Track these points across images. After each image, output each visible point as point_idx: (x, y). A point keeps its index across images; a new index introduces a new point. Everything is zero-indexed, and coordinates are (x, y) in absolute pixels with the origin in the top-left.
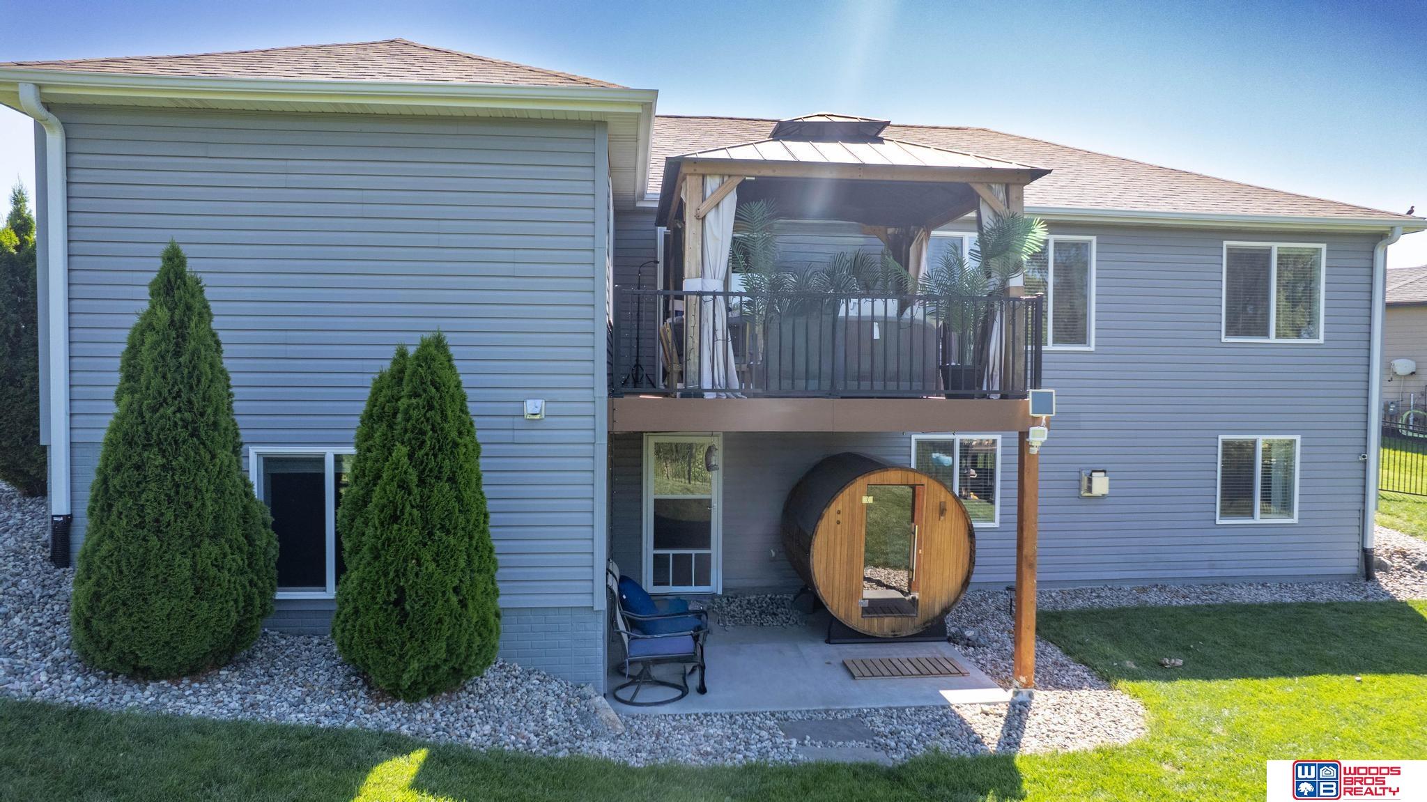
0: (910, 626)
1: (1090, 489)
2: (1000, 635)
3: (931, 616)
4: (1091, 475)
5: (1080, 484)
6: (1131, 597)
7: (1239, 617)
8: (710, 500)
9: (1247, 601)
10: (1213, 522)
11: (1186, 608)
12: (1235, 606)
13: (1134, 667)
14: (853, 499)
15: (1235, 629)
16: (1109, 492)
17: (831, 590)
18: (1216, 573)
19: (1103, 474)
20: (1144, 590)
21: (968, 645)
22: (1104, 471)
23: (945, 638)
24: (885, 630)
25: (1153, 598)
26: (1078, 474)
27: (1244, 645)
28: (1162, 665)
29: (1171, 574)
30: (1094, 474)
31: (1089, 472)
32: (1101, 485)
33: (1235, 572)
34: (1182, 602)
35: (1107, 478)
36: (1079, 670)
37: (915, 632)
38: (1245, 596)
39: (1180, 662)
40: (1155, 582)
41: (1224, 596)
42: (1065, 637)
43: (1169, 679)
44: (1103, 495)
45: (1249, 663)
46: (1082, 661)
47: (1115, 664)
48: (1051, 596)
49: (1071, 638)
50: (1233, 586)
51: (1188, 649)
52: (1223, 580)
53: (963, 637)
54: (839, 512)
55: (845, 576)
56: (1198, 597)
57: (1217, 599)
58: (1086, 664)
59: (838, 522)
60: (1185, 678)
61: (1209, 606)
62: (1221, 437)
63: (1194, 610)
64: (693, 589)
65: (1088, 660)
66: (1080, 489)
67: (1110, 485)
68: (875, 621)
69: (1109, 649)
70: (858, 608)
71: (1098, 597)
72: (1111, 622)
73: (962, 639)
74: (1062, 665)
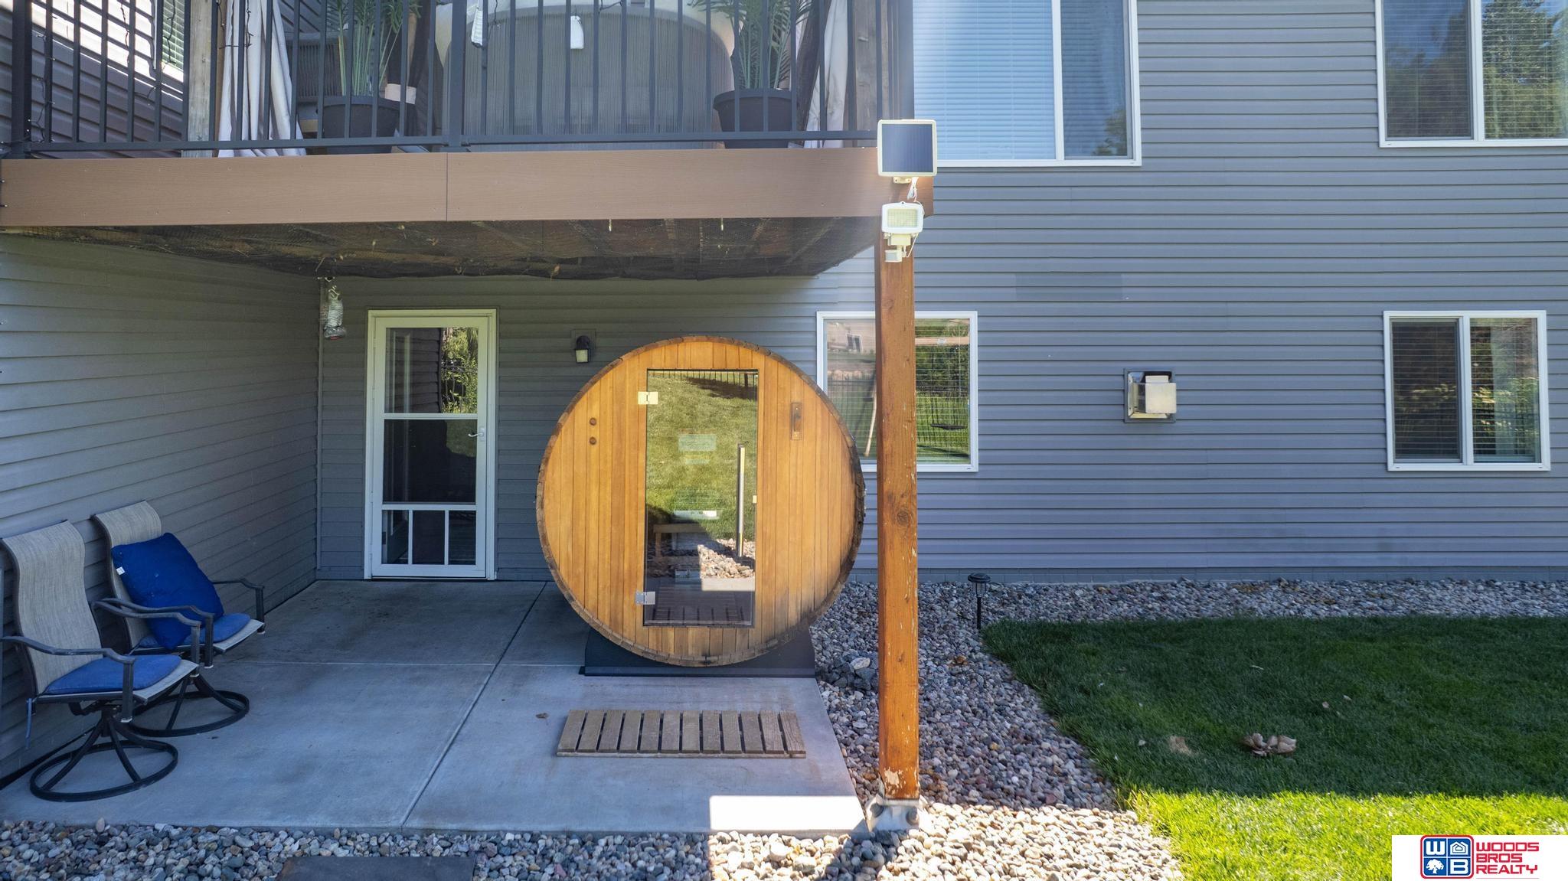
0: (738, 644)
1: (1142, 406)
2: (934, 667)
3: (781, 628)
4: (1144, 381)
5: (1125, 399)
6: (1225, 600)
7: (1436, 643)
8: (475, 421)
9: (1455, 612)
10: (1381, 467)
11: (1329, 623)
12: (1429, 621)
13: (1185, 750)
14: (619, 397)
15: (1426, 670)
16: (1178, 411)
17: (581, 569)
18: (1394, 560)
19: (1167, 377)
20: (1253, 589)
21: (854, 688)
22: (1169, 374)
23: (812, 672)
24: (690, 652)
25: (1268, 604)
26: (1120, 379)
27: (1444, 706)
28: (1249, 749)
29: (1305, 560)
30: (1147, 377)
31: (1141, 375)
32: (1161, 398)
33: (1430, 560)
34: (1323, 612)
35: (1174, 385)
36: (1057, 752)
37: (746, 657)
38: (1451, 602)
39: (1289, 744)
40: (1275, 576)
41: (1408, 602)
42: (1058, 675)
43: (1259, 788)
44: (1170, 416)
45: (1454, 750)
46: (1072, 733)
47: (1142, 743)
48: (1073, 596)
49: (1072, 679)
50: (1427, 585)
51: (1318, 711)
52: (1408, 574)
53: (844, 672)
54: (593, 422)
55: (608, 546)
56: (1356, 603)
57: (1394, 608)
58: (1078, 738)
59: (593, 441)
60: (1294, 786)
61: (1375, 620)
62: (1388, 315)
63: (1343, 628)
64: (446, 570)
65: (1087, 730)
66: (1124, 405)
67: (1178, 398)
68: (671, 633)
69: (1143, 708)
70: (634, 608)
71: (1163, 599)
72: (1167, 648)
73: (842, 674)
74: (1028, 739)
